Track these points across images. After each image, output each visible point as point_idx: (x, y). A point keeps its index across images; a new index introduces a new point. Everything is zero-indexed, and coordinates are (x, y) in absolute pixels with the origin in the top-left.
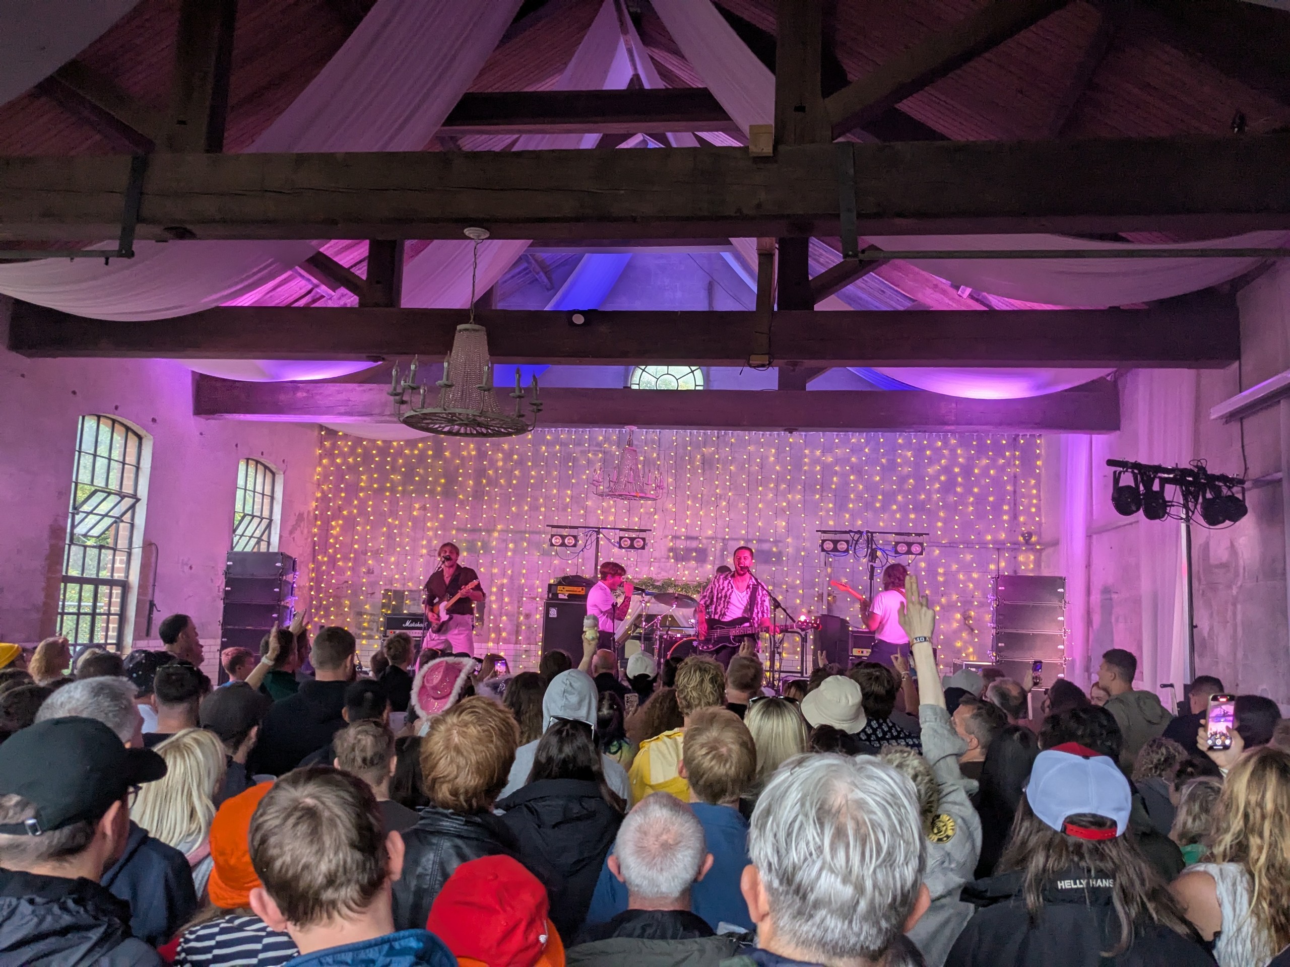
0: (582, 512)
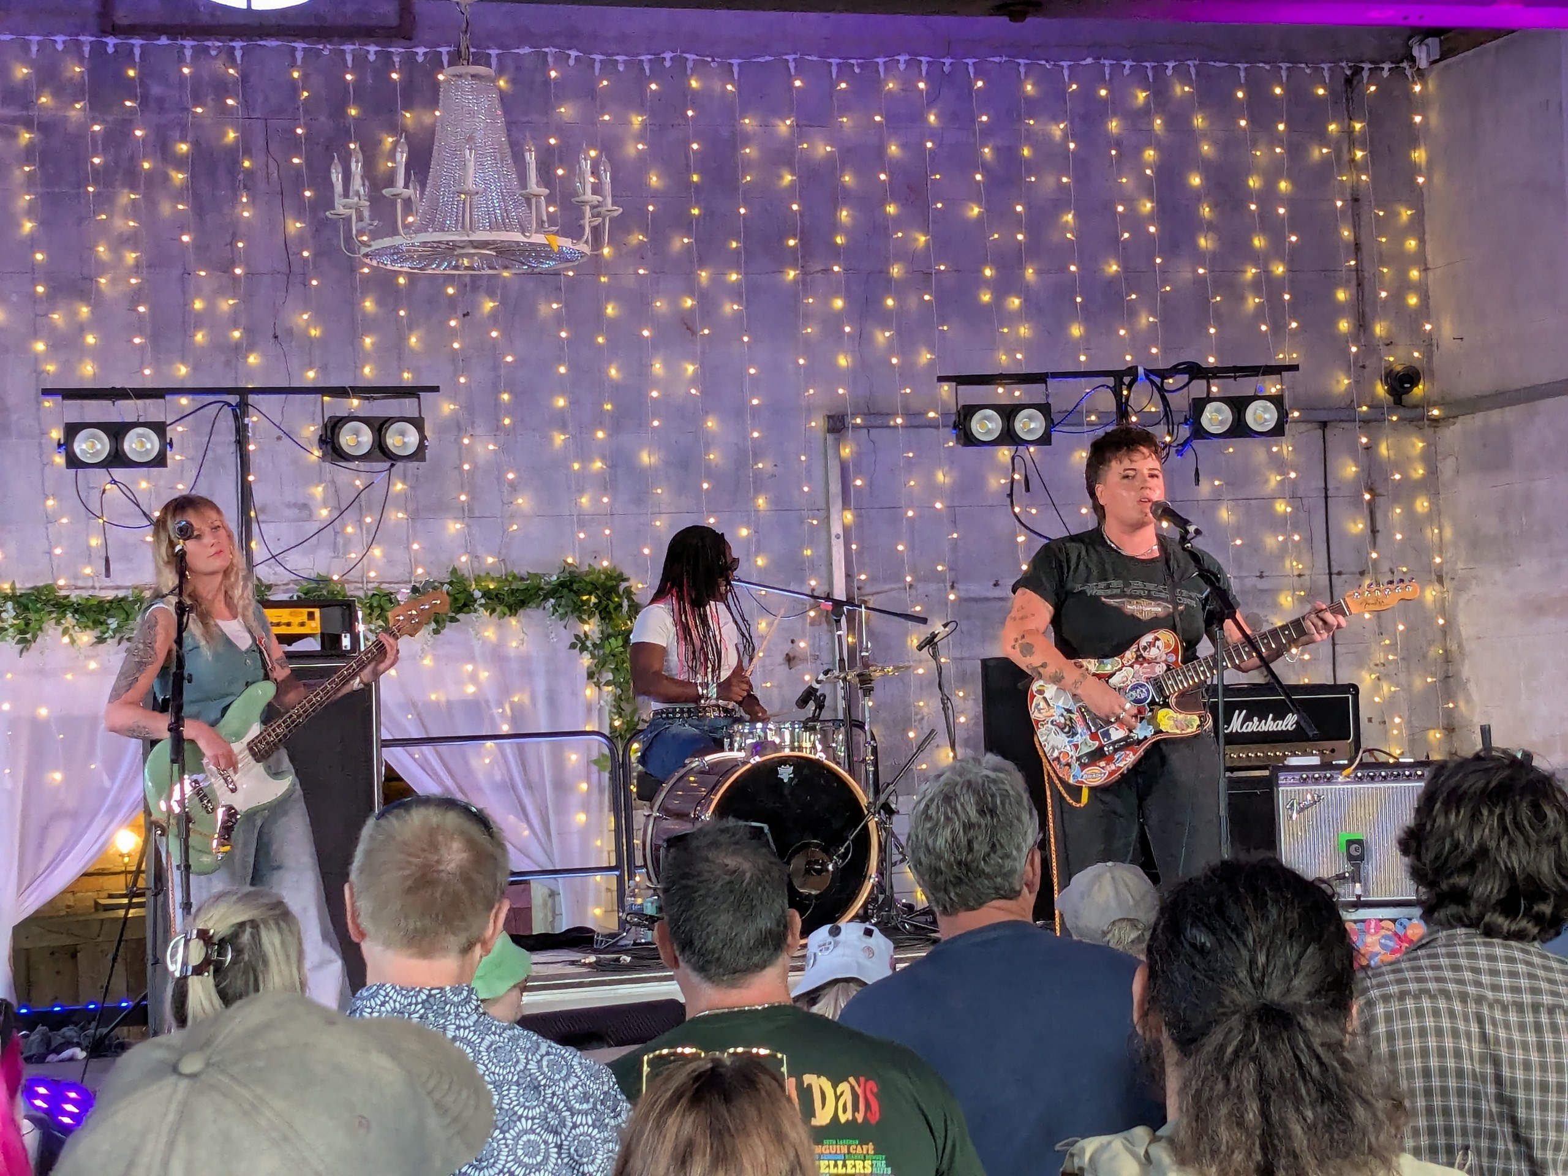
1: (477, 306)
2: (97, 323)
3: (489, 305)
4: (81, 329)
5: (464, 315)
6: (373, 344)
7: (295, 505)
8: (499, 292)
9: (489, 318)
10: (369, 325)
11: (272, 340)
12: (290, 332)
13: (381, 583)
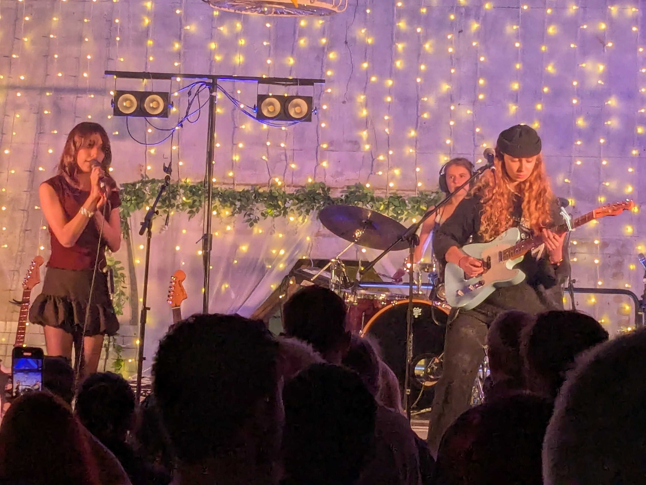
0: (177, 46)
1: (467, 27)
2: (246, 33)
3: (475, 26)
4: (237, 36)
5: (460, 32)
6: (404, 48)
7: (351, 142)
8: (481, 18)
9: (475, 34)
10: (401, 36)
11: (345, 45)
12: (354, 40)
13: (397, 190)
